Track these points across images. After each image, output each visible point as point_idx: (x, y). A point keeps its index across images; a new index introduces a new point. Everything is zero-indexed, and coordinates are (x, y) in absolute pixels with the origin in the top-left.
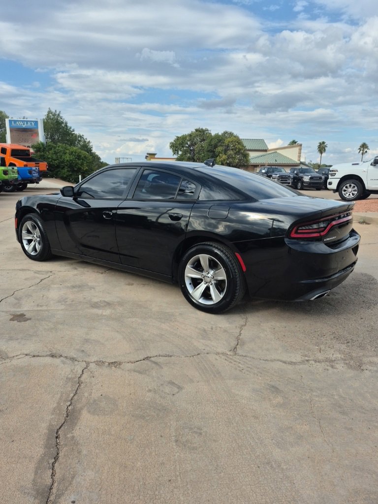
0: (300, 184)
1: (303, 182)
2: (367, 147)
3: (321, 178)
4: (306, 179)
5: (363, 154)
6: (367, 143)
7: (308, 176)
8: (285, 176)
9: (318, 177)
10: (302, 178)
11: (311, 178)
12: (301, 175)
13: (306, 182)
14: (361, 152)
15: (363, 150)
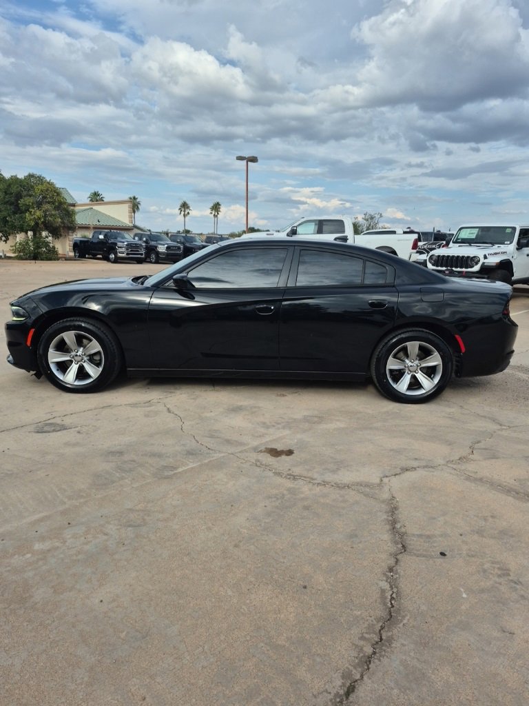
0: (153, 256)
1: (158, 253)
2: (188, 207)
3: (179, 248)
4: (162, 249)
5: (184, 215)
6: (188, 202)
7: (164, 245)
8: (136, 244)
9: (175, 247)
10: (156, 247)
11: (168, 248)
12: (153, 243)
13: (163, 253)
14: (183, 213)
15: (184, 211)
